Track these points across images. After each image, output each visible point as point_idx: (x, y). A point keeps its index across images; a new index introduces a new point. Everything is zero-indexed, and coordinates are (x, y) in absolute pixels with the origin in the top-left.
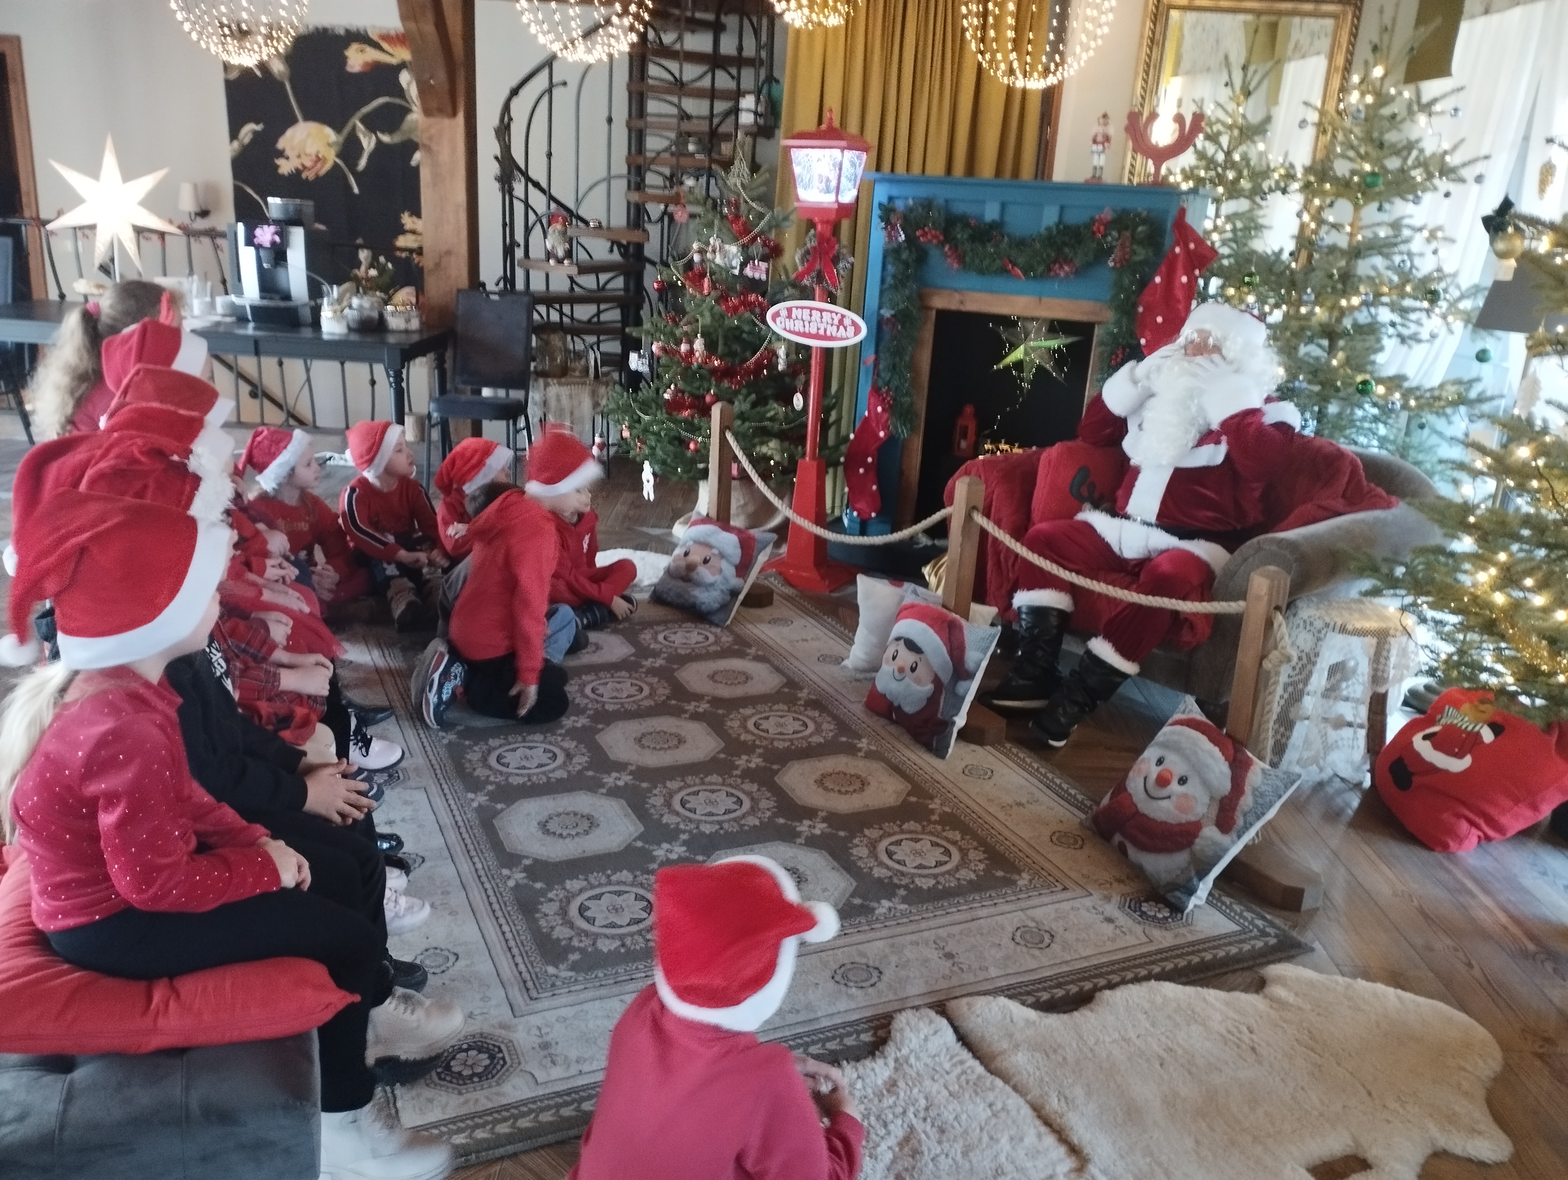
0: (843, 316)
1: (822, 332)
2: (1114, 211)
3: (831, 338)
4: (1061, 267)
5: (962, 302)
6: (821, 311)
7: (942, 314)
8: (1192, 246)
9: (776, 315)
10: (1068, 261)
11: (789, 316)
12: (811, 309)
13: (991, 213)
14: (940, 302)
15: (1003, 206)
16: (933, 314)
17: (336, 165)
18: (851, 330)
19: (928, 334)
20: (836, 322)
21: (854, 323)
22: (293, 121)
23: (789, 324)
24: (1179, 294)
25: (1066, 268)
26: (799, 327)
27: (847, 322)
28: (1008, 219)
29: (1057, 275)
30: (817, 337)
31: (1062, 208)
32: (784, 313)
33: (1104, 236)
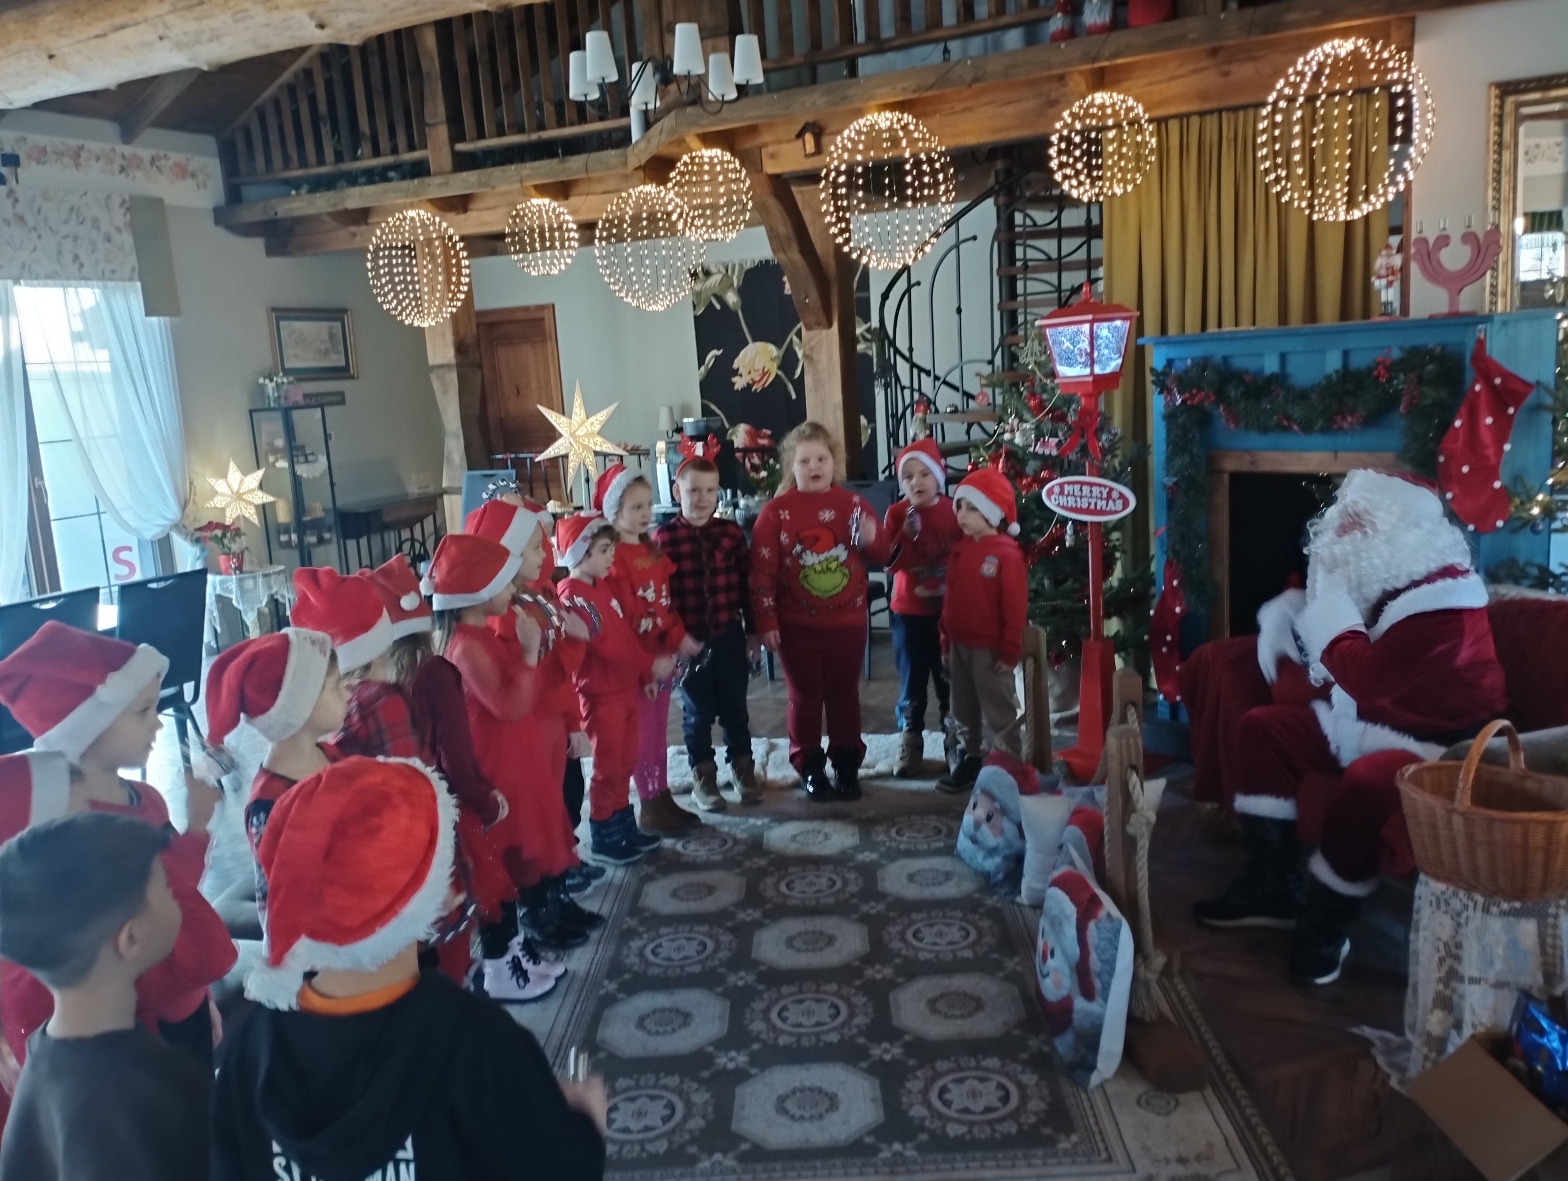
0: (1111, 489)
1: (1092, 506)
2: (1402, 349)
3: (1102, 512)
4: (1344, 418)
5: (1253, 463)
6: (1091, 485)
7: (1236, 477)
8: (1498, 381)
9: (1050, 492)
10: (1352, 413)
11: (1062, 493)
12: (1082, 484)
13: (1271, 365)
14: (1231, 464)
15: (1283, 357)
16: (1226, 477)
17: (777, 375)
18: (1120, 503)
19: (1222, 499)
20: (1105, 495)
21: (1122, 496)
22: (746, 343)
23: (1063, 500)
24: (1487, 437)
25: (1349, 419)
26: (1071, 502)
27: (1115, 495)
28: (1290, 368)
29: (1341, 428)
30: (1088, 511)
31: (1346, 354)
32: (1057, 490)
33: (1390, 380)
